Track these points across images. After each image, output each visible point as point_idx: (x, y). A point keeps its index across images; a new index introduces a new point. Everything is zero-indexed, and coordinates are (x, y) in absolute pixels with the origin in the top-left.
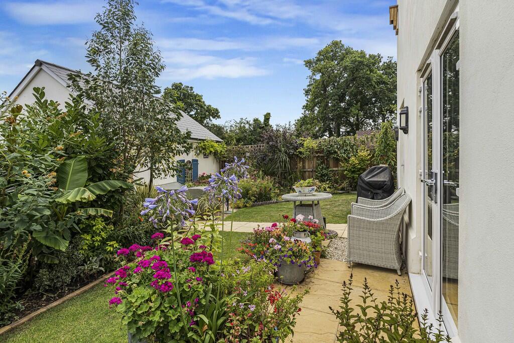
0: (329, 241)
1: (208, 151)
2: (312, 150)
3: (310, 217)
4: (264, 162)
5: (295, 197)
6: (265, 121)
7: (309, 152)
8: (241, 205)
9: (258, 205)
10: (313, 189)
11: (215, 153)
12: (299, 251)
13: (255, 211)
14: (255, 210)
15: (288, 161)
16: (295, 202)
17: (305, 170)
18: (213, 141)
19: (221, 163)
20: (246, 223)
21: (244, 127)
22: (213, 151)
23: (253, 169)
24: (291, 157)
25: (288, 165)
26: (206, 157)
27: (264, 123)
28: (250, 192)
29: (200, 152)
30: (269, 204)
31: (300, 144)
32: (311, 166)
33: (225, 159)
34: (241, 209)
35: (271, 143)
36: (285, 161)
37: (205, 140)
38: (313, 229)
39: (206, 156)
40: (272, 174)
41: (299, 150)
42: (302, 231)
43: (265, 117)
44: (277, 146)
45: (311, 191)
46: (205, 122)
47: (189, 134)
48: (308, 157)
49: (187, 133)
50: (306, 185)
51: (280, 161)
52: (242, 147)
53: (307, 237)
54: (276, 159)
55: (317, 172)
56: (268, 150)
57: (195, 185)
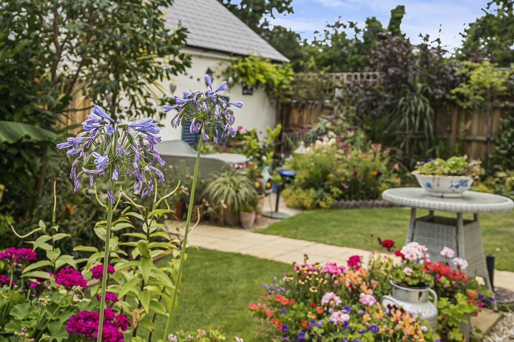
0: (497, 316)
1: (252, 80)
2: (490, 93)
3: (447, 251)
4: (374, 112)
5: (415, 197)
6: (392, 23)
7: (483, 95)
8: (308, 202)
9: (348, 207)
10: (463, 183)
11: (267, 84)
12: (395, 336)
13: (336, 220)
14: (337, 217)
15: (430, 113)
16: (414, 210)
17: (469, 138)
18: (263, 59)
19: (280, 107)
20: (308, 243)
21: (344, 34)
22: (264, 81)
23: (346, 125)
24: (438, 105)
25: (429, 124)
26: (248, 94)
27: (390, 29)
28: (331, 175)
29: (235, 80)
30: (372, 206)
31: (463, 75)
32: (486, 130)
33: (289, 100)
34: (306, 212)
35: (391, 71)
36: (423, 114)
37: (247, 56)
38: (447, 283)
39: (247, 91)
40: (388, 141)
41: (457, 89)
42: (413, 286)
43: (392, 15)
44: (406, 78)
45: (457, 187)
46: (262, 21)
47: (182, 33)
48: (480, 108)
49: (178, 32)
50: (446, 170)
51: (410, 113)
52: (327, 75)
53: (425, 301)
54: (402, 106)
55: (498, 145)
56: (383, 84)
57: (217, 150)
